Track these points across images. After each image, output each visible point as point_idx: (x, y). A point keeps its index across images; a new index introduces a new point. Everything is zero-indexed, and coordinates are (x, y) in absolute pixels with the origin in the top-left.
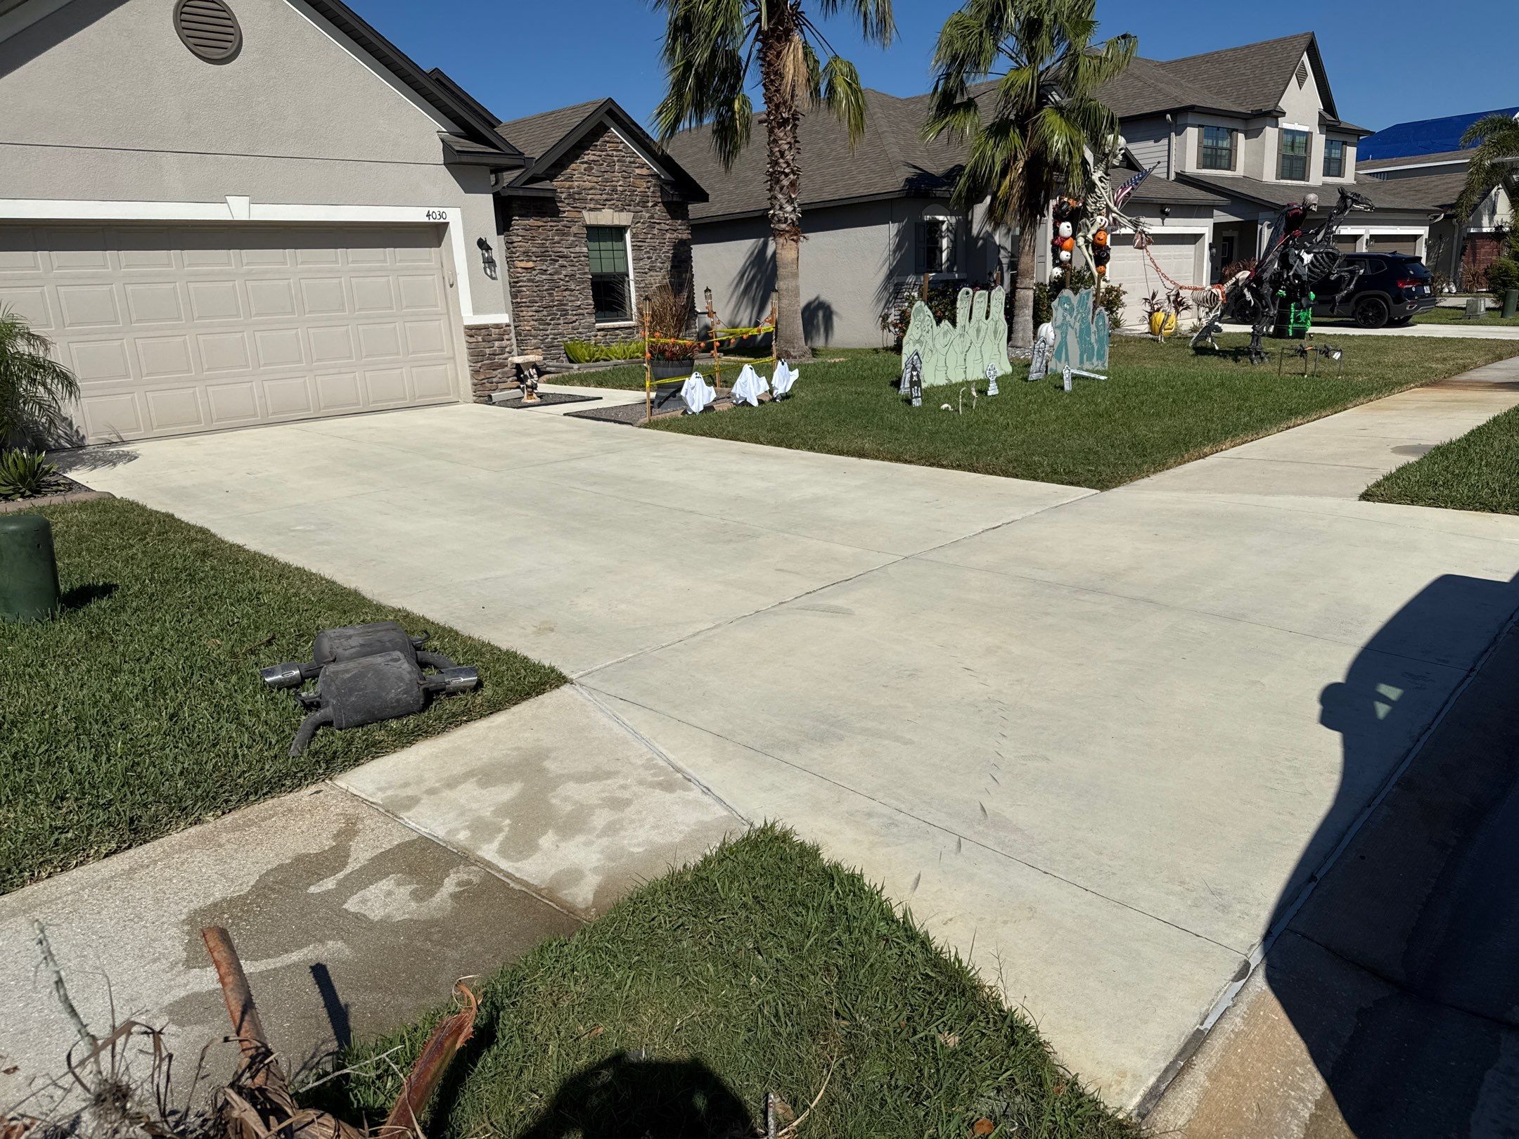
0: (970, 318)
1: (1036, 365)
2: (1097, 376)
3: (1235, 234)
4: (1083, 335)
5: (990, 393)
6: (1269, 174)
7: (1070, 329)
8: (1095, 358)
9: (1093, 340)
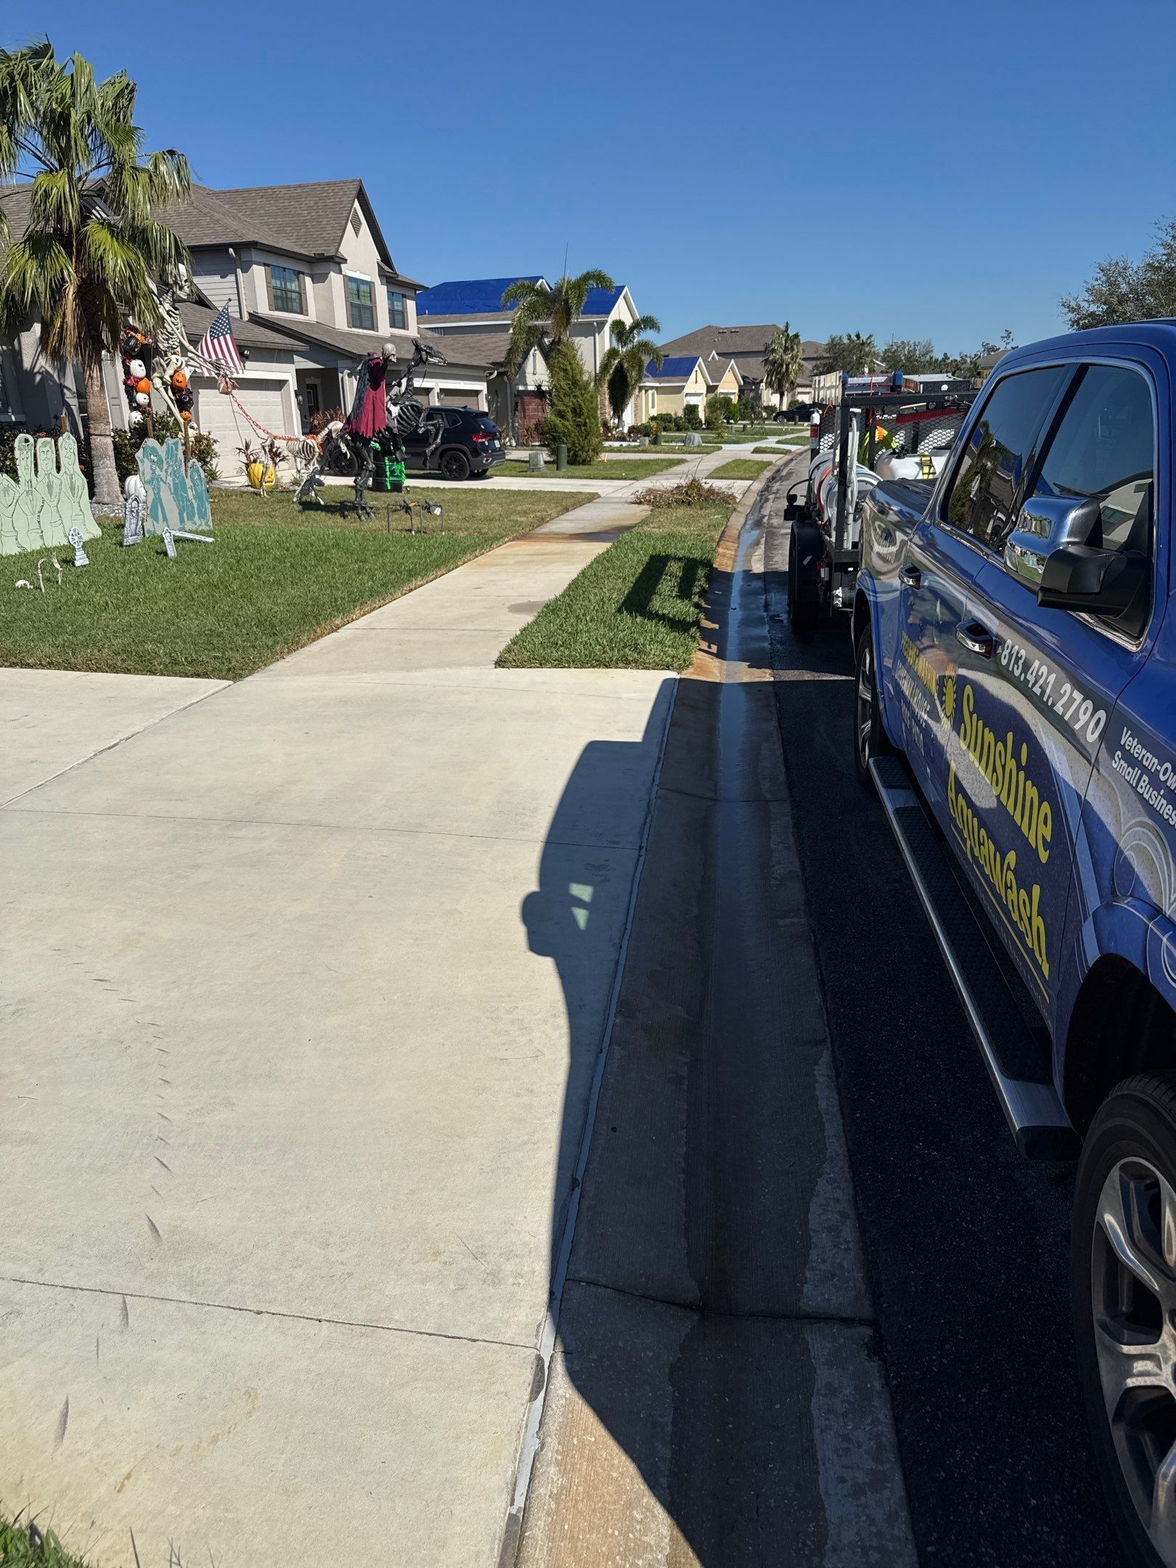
0: (36, 471)
1: (130, 527)
2: (203, 538)
3: (317, 381)
4: (178, 491)
5: (78, 563)
6: (341, 321)
7: (161, 483)
8: (197, 516)
9: (191, 497)
